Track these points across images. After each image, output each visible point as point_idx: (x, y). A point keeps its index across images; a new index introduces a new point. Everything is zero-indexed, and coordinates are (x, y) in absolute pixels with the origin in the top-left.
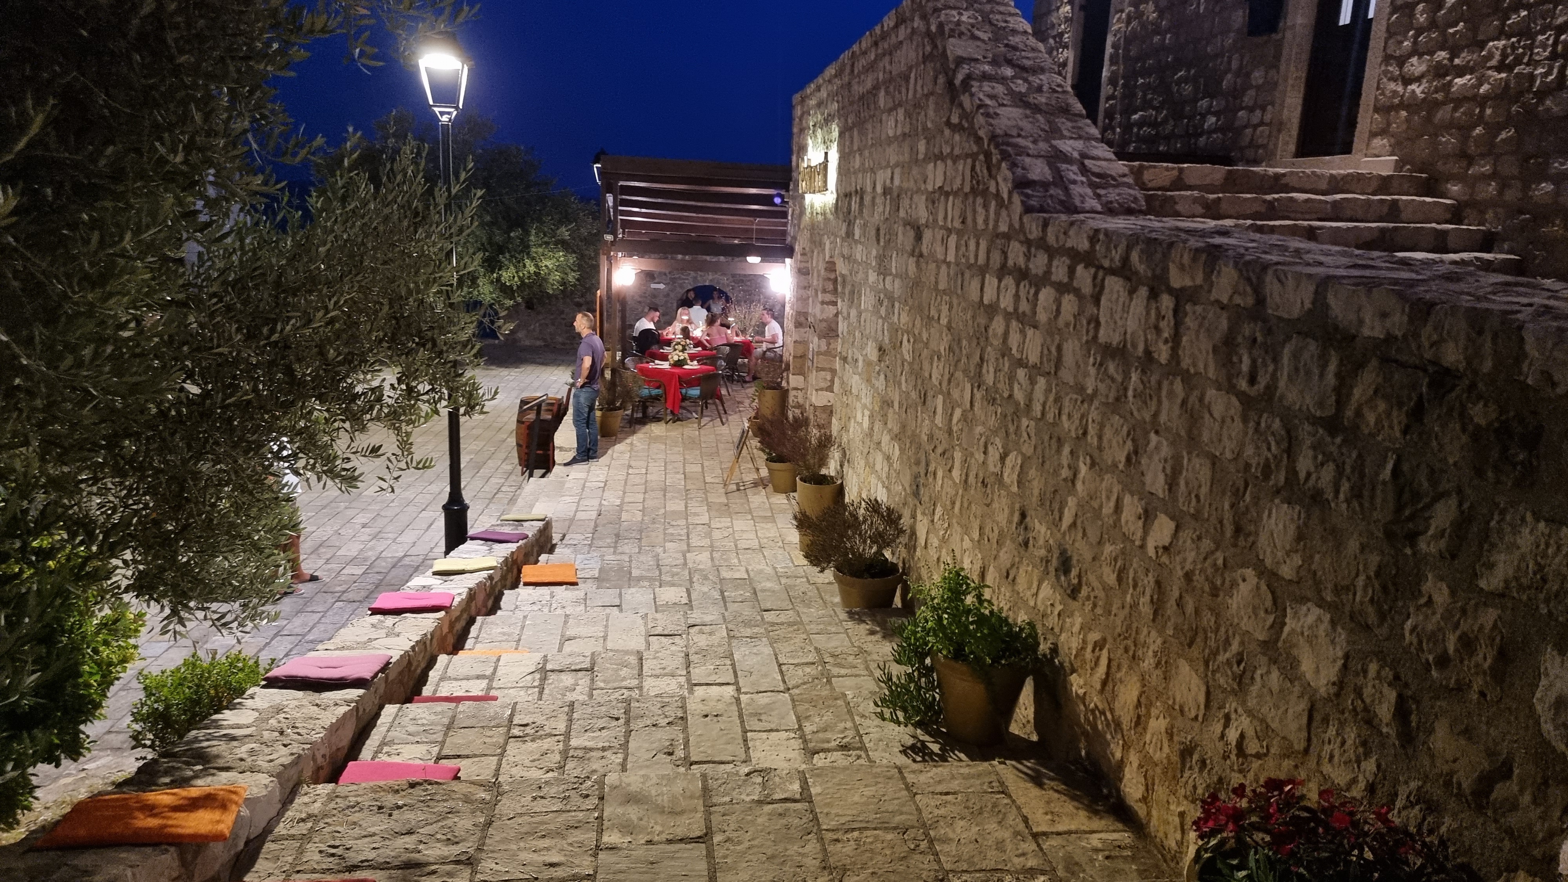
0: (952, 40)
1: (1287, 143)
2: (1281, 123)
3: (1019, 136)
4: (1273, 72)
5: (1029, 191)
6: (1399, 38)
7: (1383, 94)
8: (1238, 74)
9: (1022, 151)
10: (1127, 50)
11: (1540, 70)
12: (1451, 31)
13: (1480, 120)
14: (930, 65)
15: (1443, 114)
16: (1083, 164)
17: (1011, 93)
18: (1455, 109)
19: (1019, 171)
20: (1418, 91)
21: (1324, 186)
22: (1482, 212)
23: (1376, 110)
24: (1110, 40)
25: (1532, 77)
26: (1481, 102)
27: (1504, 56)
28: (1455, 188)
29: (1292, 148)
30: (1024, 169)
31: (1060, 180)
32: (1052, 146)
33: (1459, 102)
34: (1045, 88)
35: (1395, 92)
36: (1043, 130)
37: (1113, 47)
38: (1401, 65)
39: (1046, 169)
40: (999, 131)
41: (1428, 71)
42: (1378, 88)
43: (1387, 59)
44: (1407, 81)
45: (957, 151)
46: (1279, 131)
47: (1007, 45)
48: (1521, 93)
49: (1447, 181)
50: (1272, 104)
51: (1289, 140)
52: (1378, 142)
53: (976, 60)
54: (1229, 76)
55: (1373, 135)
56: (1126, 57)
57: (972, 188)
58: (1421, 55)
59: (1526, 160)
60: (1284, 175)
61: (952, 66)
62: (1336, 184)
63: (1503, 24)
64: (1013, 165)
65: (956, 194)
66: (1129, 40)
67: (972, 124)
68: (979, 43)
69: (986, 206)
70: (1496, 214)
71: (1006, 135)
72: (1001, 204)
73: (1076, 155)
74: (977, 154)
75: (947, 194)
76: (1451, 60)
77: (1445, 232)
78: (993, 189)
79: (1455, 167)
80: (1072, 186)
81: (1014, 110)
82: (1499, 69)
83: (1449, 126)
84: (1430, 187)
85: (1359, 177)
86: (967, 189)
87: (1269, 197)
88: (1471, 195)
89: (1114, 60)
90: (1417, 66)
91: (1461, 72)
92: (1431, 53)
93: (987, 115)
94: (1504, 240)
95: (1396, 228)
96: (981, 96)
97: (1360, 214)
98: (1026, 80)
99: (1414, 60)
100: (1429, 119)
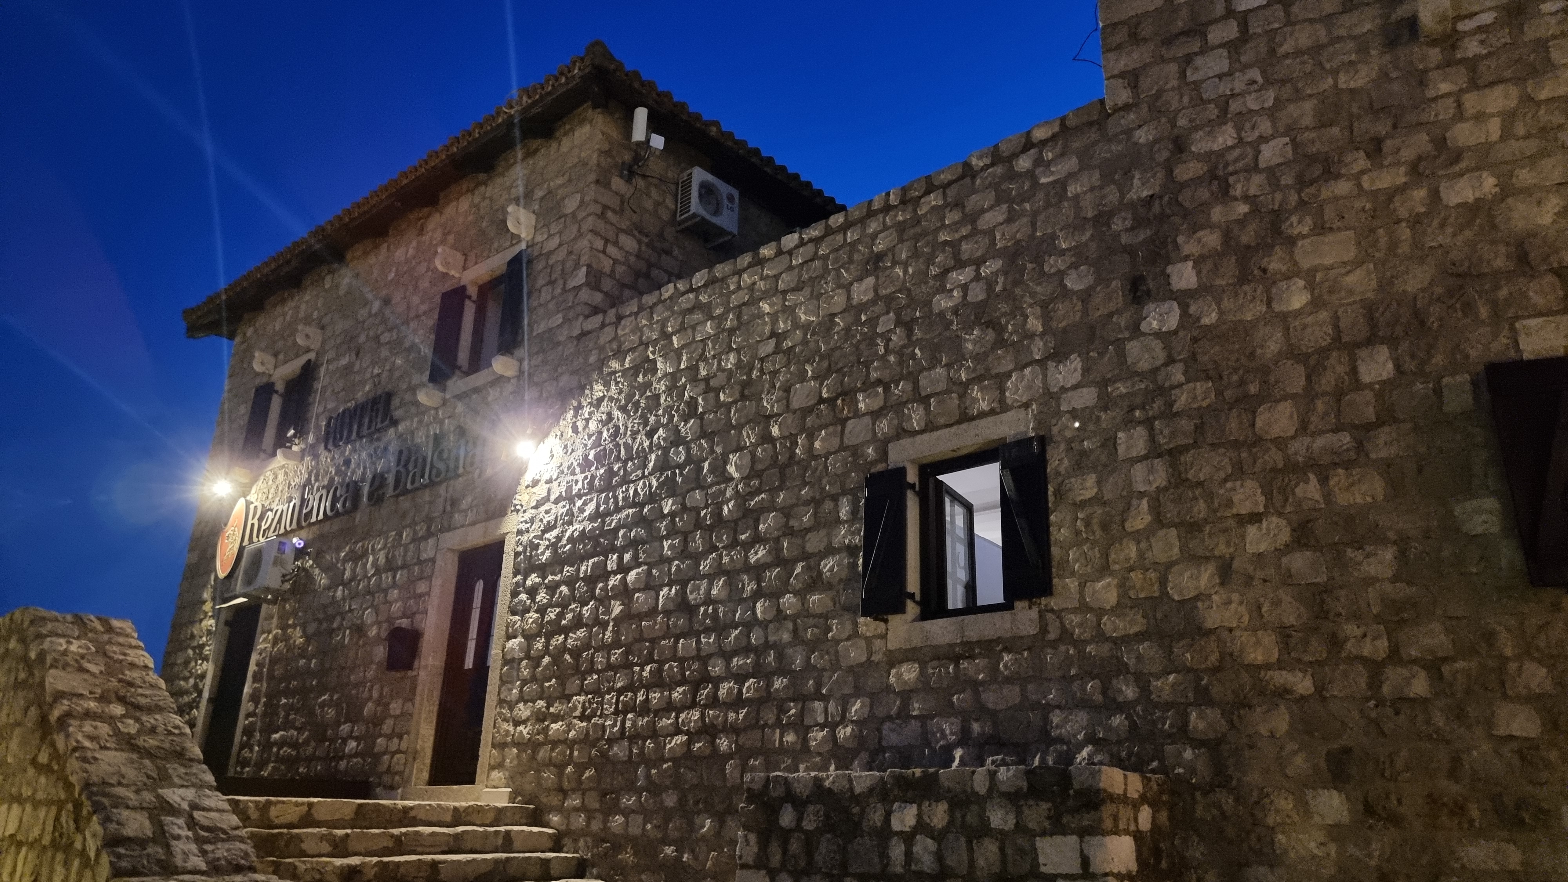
0: (52, 671)
1: (421, 770)
2: (416, 752)
3: (120, 784)
4: (410, 704)
5: (122, 851)
6: (509, 686)
7: (498, 732)
8: (378, 703)
9: (120, 803)
10: (271, 670)
11: (608, 723)
12: (547, 684)
13: (570, 761)
14: (21, 694)
15: (543, 753)
16: (191, 817)
17: (117, 733)
18: (552, 750)
19: (112, 827)
20: (525, 732)
21: (448, 818)
22: (576, 841)
23: (494, 746)
24: (254, 658)
25: (603, 727)
26: (571, 744)
27: (584, 709)
28: (555, 819)
29: (426, 775)
30: (119, 823)
31: (162, 837)
32: (158, 796)
33: (555, 743)
34: (159, 730)
35: (507, 732)
36: (149, 777)
37: (258, 664)
38: (511, 709)
39: (147, 823)
40: (94, 779)
41: (531, 715)
42: (495, 727)
43: (501, 702)
44: (517, 723)
45: (40, 796)
46: (414, 759)
47: (120, 681)
48: (598, 740)
49: (549, 812)
50: (408, 733)
51: (422, 769)
52: (496, 775)
53: (81, 696)
54: (370, 704)
55: (492, 768)
56: (271, 677)
57: (53, 840)
58: (526, 702)
59: (605, 795)
60: (412, 808)
61: (49, 699)
62: (459, 817)
63: (582, 683)
64: (106, 820)
65: (31, 845)
66: (274, 661)
67: (63, 768)
68: (86, 676)
69: (67, 864)
70: (586, 842)
71: (104, 783)
72: (86, 863)
73: (185, 806)
74: (66, 802)
75: (20, 844)
76: (548, 708)
77: (548, 861)
78: (78, 845)
79: (555, 800)
80: (174, 843)
81: (118, 754)
82: (582, 718)
83: (550, 763)
84: (536, 818)
85: (479, 810)
86: (46, 840)
87: (396, 831)
88: (568, 825)
89: (257, 678)
90: (523, 711)
91: (556, 718)
92: (534, 701)
93: (84, 760)
94: (593, 866)
95: (508, 859)
96: (80, 738)
97: (478, 847)
98: (137, 720)
99: (521, 705)
100: (533, 757)
